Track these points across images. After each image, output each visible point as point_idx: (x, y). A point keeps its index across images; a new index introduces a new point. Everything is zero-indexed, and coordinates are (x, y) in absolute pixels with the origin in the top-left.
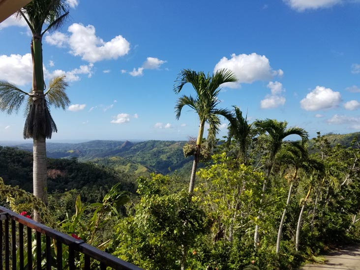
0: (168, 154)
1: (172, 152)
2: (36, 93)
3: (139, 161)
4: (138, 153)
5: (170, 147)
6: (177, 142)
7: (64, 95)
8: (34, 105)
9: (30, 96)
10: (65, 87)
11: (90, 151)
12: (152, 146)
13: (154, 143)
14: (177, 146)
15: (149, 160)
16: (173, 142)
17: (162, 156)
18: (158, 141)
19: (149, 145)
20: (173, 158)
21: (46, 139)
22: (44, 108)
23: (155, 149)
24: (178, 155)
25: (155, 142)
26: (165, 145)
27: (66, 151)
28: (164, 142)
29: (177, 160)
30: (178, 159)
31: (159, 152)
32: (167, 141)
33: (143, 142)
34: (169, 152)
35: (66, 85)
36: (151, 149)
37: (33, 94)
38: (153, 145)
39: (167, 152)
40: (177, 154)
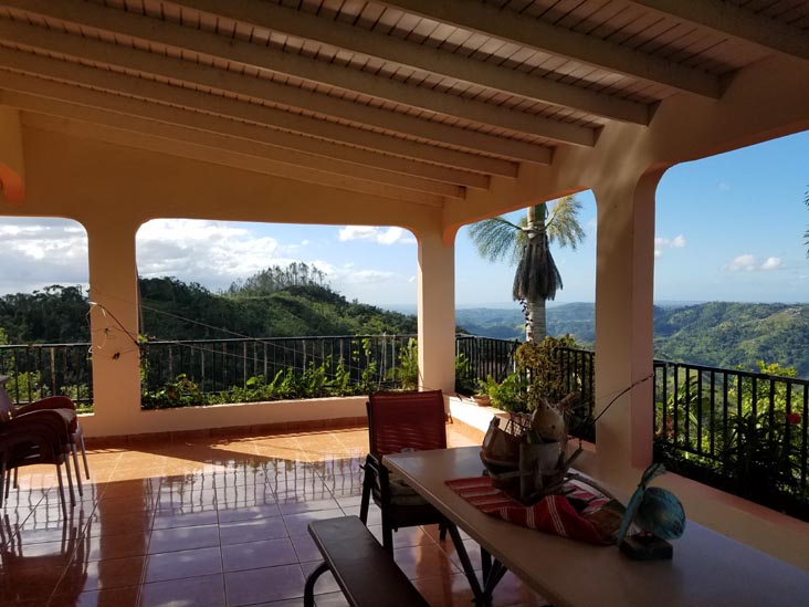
0: (762, 338)
1: (774, 334)
2: (534, 225)
3: (681, 352)
4: (677, 335)
5: (769, 320)
6: (790, 306)
7: (575, 224)
8: (531, 246)
9: (524, 231)
10: (576, 210)
11: (562, 327)
12: (716, 316)
13: (721, 310)
14: (791, 317)
15: (708, 351)
16: (779, 308)
17: (745, 342)
18: (732, 304)
19: (706, 314)
20: (777, 350)
21: (547, 301)
22: (545, 250)
23: (724, 326)
24: (793, 342)
25: (724, 305)
26: (754, 315)
27: (514, 325)
28: (750, 306)
29: (790, 354)
30: (793, 351)
31: (737, 333)
32: (761, 305)
33: (690, 308)
34: (766, 332)
35: (579, 207)
36: (714, 326)
37: (529, 228)
38: (720, 315)
39: (760, 334)
40: (789, 339)
